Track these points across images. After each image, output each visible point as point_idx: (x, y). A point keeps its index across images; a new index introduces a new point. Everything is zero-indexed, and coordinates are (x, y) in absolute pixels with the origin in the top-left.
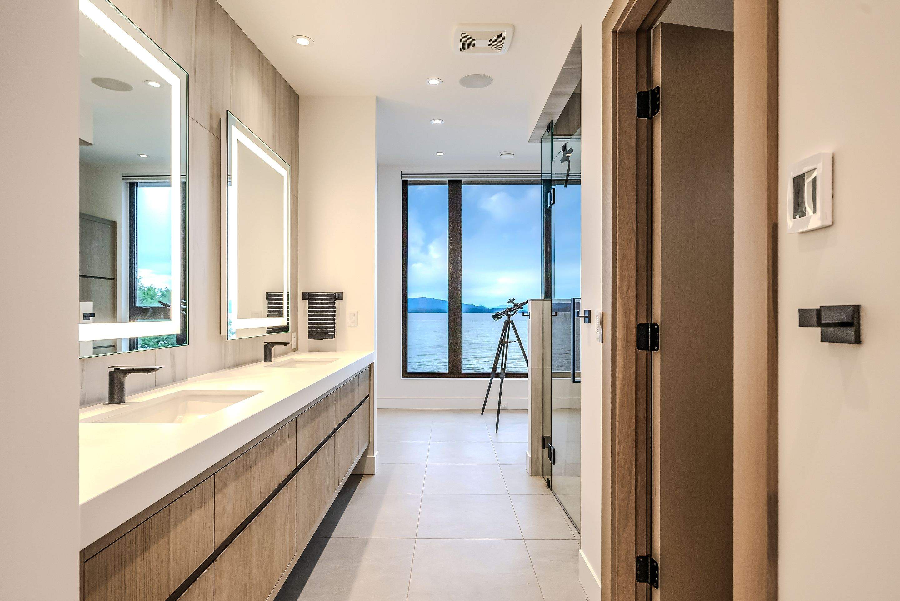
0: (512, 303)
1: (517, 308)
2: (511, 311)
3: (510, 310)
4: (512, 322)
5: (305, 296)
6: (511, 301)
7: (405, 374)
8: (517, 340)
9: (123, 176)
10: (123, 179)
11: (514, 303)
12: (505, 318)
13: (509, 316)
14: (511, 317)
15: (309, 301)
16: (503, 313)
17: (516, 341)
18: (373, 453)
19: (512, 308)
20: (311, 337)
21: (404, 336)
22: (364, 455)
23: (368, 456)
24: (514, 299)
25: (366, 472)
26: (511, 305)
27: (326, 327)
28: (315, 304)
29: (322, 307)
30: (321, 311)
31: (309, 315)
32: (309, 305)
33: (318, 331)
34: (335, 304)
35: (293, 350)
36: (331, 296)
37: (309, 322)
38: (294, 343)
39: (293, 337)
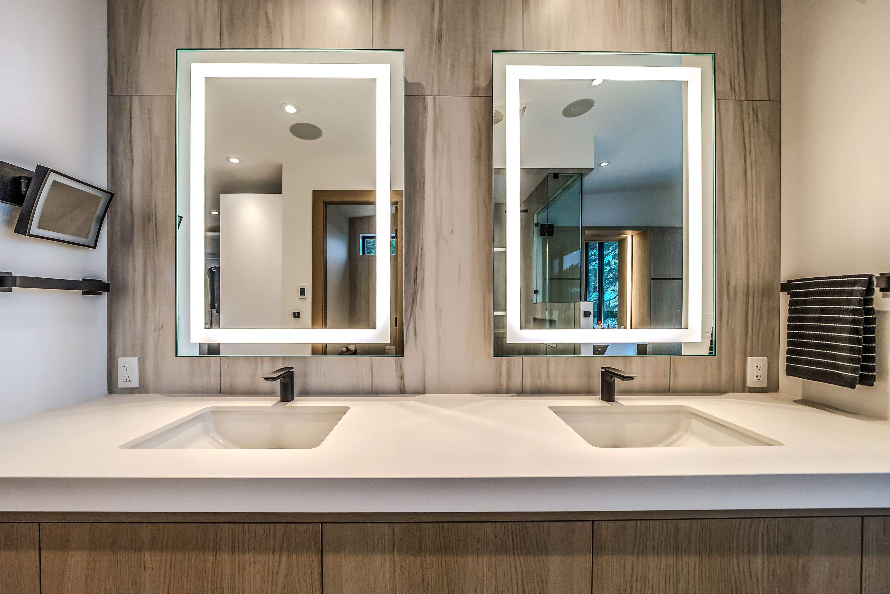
5: (789, 286)
20: (792, 371)
27: (834, 357)
28: (805, 303)
29: (823, 311)
30: (820, 320)
31: (788, 325)
32: (790, 305)
33: (809, 363)
34: (867, 302)
35: (751, 390)
36: (854, 283)
37: (788, 340)
38: (759, 377)
39: (756, 365)
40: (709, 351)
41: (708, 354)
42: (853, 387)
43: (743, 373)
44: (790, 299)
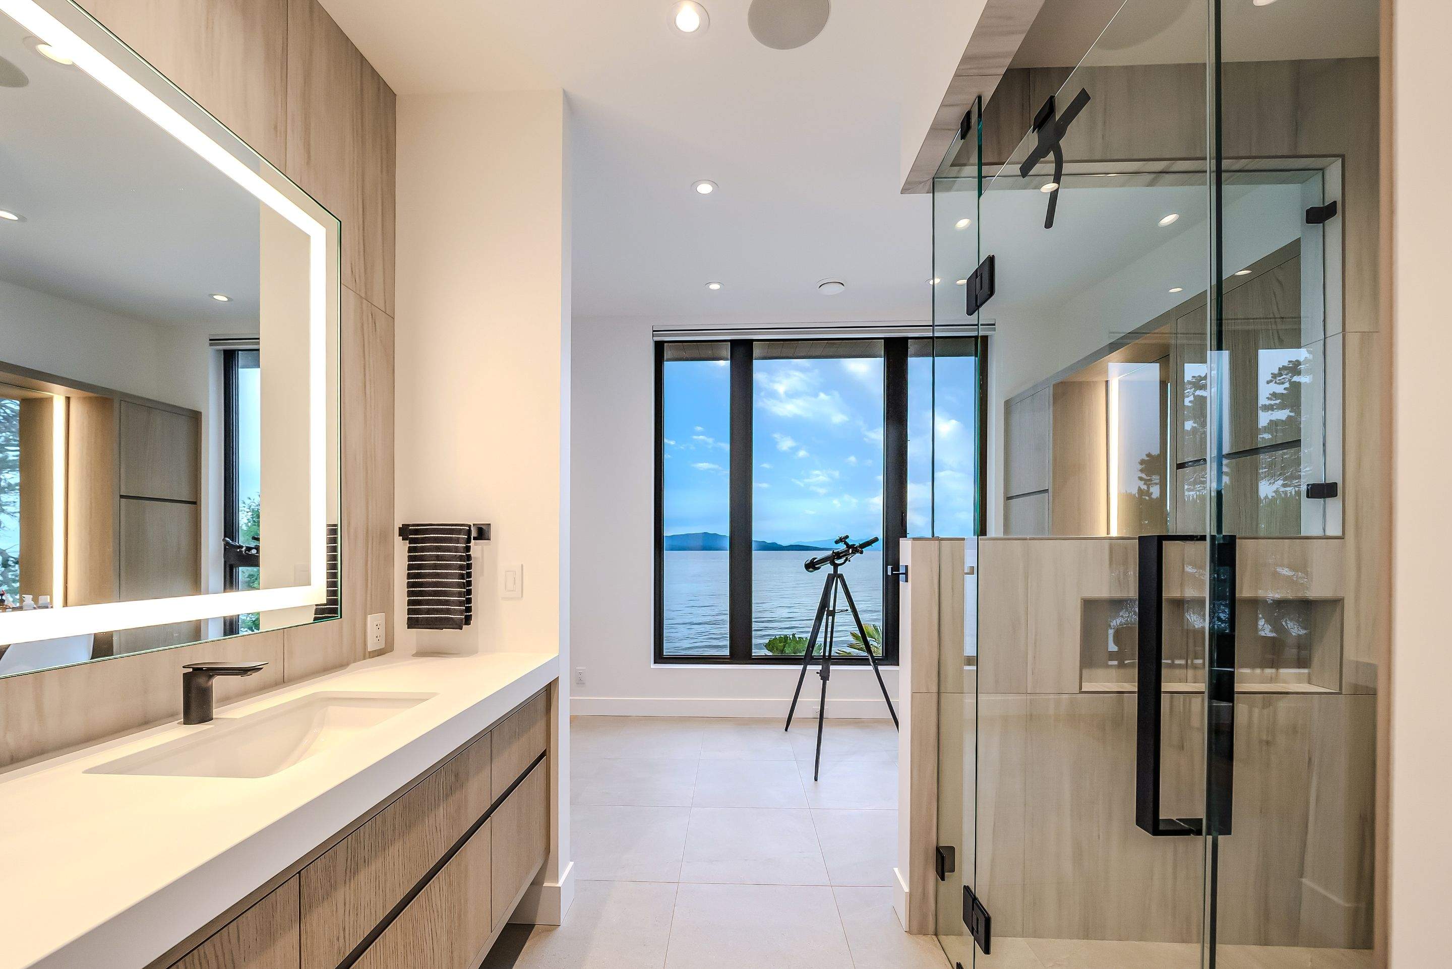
0: (843, 543)
1: (852, 553)
2: (839, 558)
3: (838, 555)
4: (841, 577)
5: (405, 531)
6: (842, 540)
7: (660, 657)
8: (849, 608)
9: (210, 340)
10: (211, 345)
11: (846, 544)
12: (828, 569)
13: (836, 566)
14: (839, 567)
15: (410, 543)
16: (823, 561)
17: (847, 610)
18: (556, 878)
19: (842, 553)
20: (412, 624)
21: (657, 596)
22: (537, 883)
23: (545, 884)
24: (847, 537)
25: (541, 920)
26: (842, 547)
27: (446, 603)
28: (423, 549)
29: (438, 558)
30: (435, 567)
31: (408, 574)
32: (409, 552)
33: (428, 612)
34: (468, 549)
35: (371, 655)
36: (459, 532)
37: (408, 590)
38: (379, 638)
39: (375, 623)
40: (314, 616)
41: (312, 622)
42: (461, 629)
43: (363, 637)
44: (409, 545)
